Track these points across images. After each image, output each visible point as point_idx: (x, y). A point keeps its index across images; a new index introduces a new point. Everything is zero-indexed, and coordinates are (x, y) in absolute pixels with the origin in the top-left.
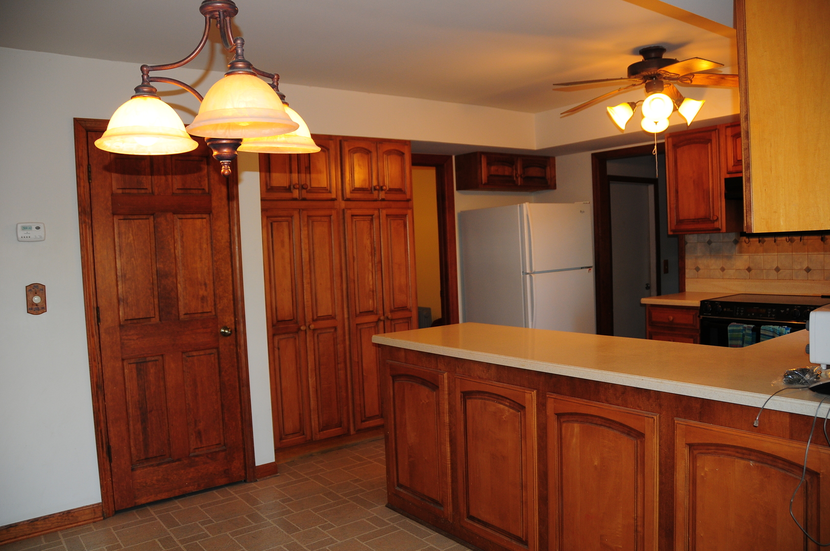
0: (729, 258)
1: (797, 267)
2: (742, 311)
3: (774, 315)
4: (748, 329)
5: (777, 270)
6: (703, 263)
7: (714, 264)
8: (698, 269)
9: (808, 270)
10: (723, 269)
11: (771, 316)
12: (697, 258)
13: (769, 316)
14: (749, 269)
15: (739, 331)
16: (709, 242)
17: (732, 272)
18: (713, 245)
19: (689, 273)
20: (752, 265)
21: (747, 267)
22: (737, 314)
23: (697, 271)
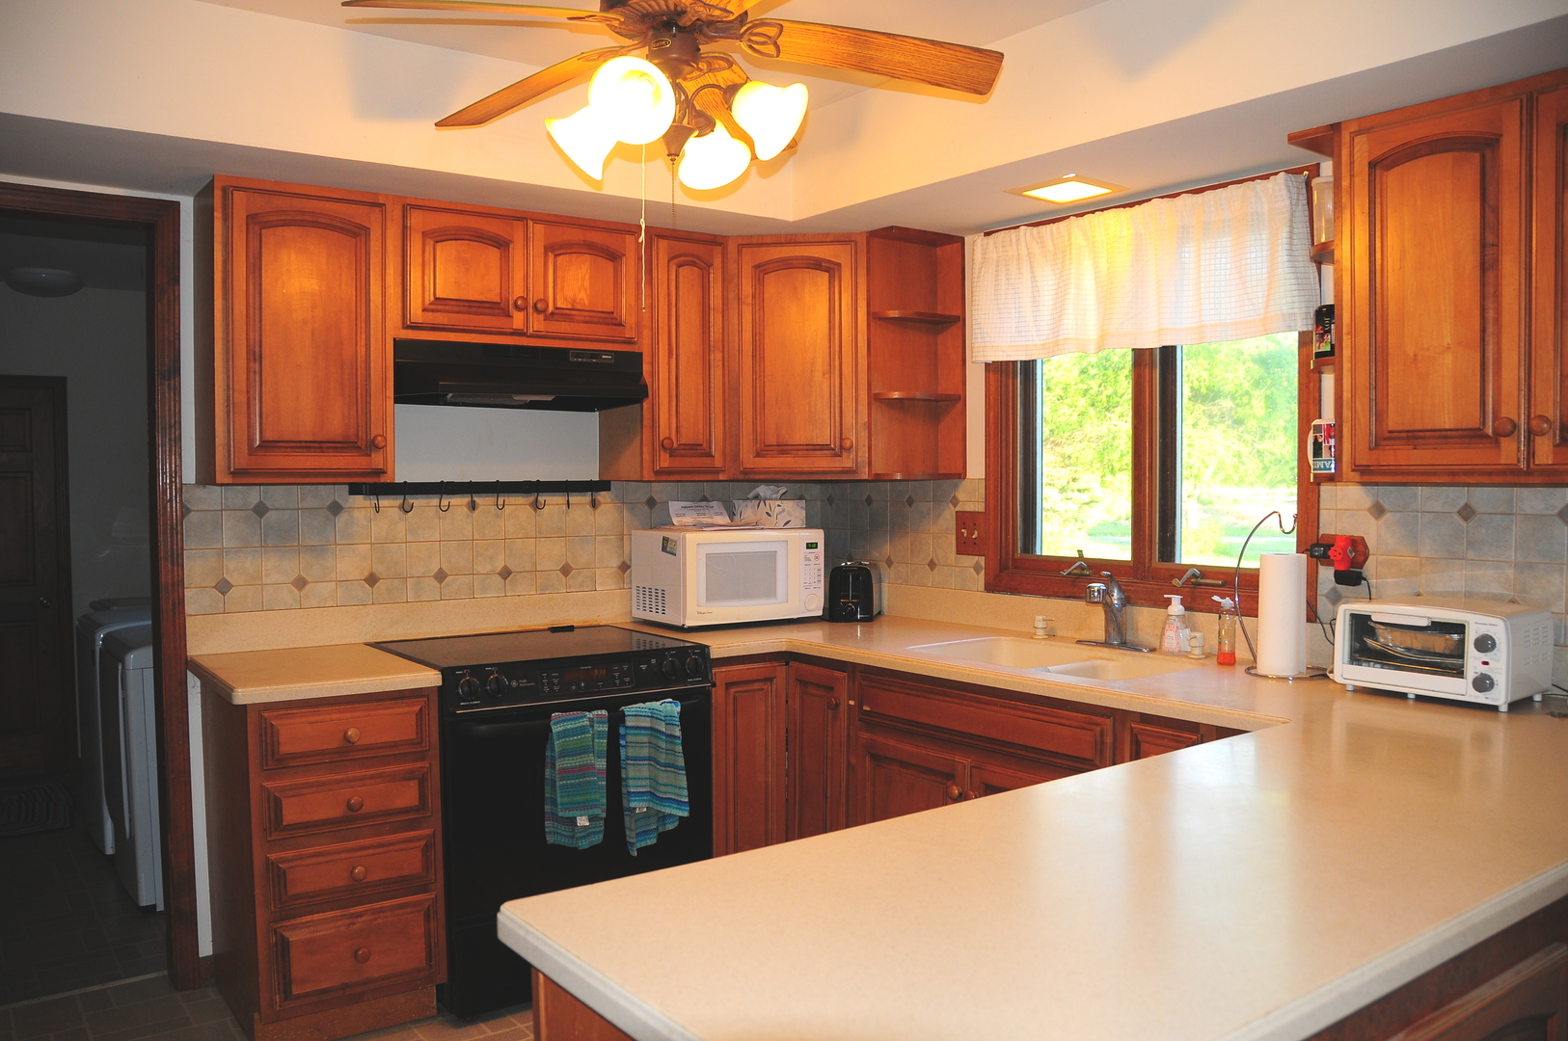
0: (318, 550)
1: (483, 567)
2: (556, 681)
3: (627, 680)
4: (599, 722)
5: (441, 576)
6: (236, 569)
7: (277, 569)
8: (224, 587)
9: (506, 573)
10: (300, 583)
11: (623, 683)
12: (221, 553)
13: (618, 682)
14: (372, 580)
15: (582, 730)
16: (260, 510)
17: (325, 588)
18: (271, 516)
19: (195, 600)
20: (378, 569)
21: (366, 574)
22: (546, 689)
23: (224, 593)
